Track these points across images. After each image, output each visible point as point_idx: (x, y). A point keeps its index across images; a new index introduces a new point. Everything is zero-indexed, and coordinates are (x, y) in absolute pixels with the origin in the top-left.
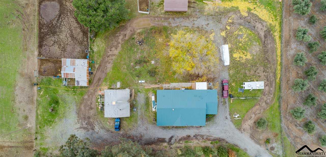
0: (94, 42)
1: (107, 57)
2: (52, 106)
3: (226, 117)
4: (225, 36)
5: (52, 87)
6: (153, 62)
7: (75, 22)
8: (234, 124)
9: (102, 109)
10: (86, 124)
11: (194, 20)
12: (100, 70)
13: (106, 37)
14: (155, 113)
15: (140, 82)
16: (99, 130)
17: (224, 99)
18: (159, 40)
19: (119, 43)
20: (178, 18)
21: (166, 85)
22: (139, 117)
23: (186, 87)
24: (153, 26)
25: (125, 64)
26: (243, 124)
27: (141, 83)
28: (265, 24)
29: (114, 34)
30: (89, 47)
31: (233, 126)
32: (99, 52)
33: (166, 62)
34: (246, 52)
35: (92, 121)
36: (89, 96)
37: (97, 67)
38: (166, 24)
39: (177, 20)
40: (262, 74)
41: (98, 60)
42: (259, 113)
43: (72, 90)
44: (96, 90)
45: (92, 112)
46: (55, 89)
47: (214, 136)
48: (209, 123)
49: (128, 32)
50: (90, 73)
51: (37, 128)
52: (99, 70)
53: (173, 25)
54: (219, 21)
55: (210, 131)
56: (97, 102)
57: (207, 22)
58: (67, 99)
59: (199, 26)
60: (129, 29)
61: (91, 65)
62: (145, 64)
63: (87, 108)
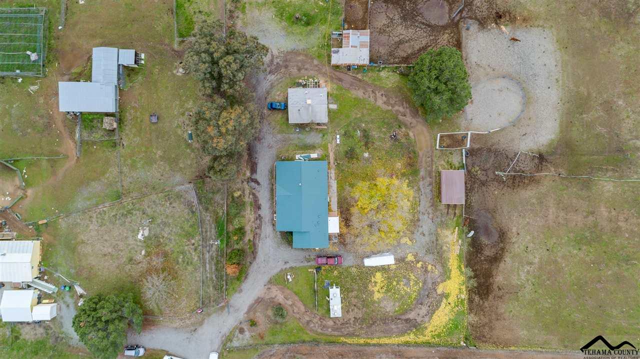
0: (393, 71)
1: (372, 90)
2: (304, 18)
3: (288, 262)
4: (407, 260)
5: (329, 17)
6: (366, 155)
7: (421, 46)
8: (277, 274)
9: (299, 85)
10: (277, 63)
11: (429, 214)
12: (354, 81)
13: (400, 89)
14: (292, 159)
15: (338, 136)
16: (269, 80)
17: (314, 259)
18: (400, 164)
19: (393, 107)
20: (431, 191)
21: (334, 174)
22: (287, 136)
23: (331, 203)
24: (419, 155)
25: (363, 115)
26: (277, 287)
27: (336, 139)
28: (426, 319)
29: (406, 100)
30: (387, 66)
31: (276, 271)
32: (380, 79)
33: (367, 174)
34: (384, 291)
35: (281, 70)
36: (316, 66)
37: (357, 76)
38: (422, 173)
39: (428, 190)
40: (351, 316)
41: (367, 78)
42: (293, 311)
43: (326, 44)
44: (325, 75)
45: (294, 71)
46: (326, 20)
47: (260, 245)
48: (279, 236)
49: (409, 119)
50: (349, 68)
52: (354, 79)
53: (421, 183)
54: (428, 251)
55: (268, 238)
56: (309, 77)
57: (426, 233)
58: (312, 36)
59: (420, 222)
60: (414, 121)
61: (360, 68)
62: (363, 143)
63: (300, 64)
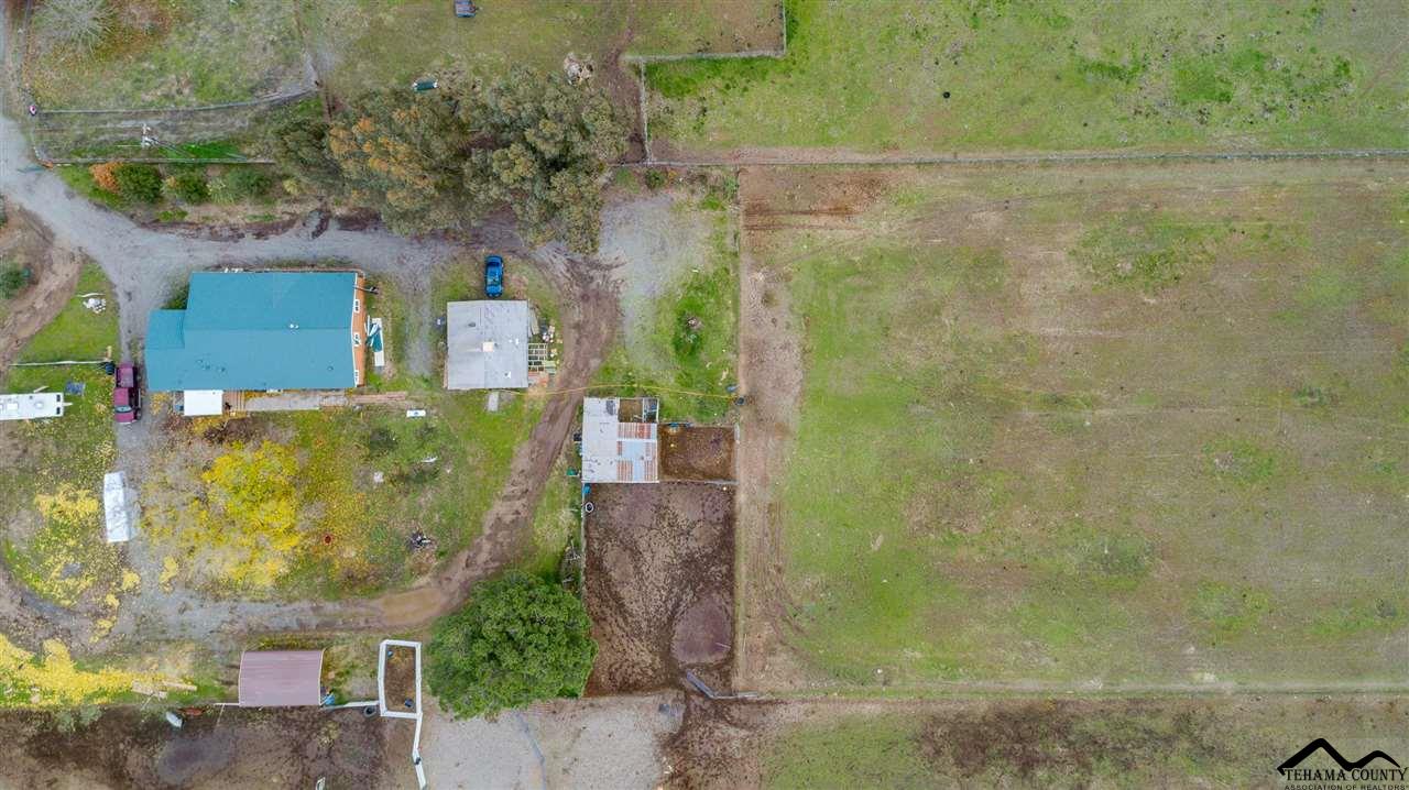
0: (570, 538)
1: (530, 489)
2: (693, 336)
3: (130, 300)
4: (125, 570)
5: (693, 393)
6: (378, 477)
7: (626, 602)
8: (103, 277)
9: (544, 325)
10: (592, 279)
11: (232, 622)
12: (551, 449)
13: (530, 555)
14: (373, 310)
15: (422, 413)
16: (555, 260)
17: (134, 359)
18: (353, 554)
19: (489, 538)
20: (286, 629)
21: (334, 403)
22: (427, 298)
23: (265, 397)
24: (373, 598)
25: (473, 469)
26: (73, 277)
27: (417, 408)
30: (582, 523)
31: (111, 272)
32: (555, 507)
33: (332, 480)
34: (55, 517)
35: (575, 287)
36: (586, 364)
37: (561, 456)
38: (330, 607)
39: (289, 620)
41: (558, 479)
42: (20, 312)
43: (635, 386)
44: (565, 384)
45: (576, 315)
46: (688, 385)
47: (172, 237)
49: (459, 574)
51: (736, 268)
52: (556, 448)
53: (305, 604)
54: (142, 622)
55: (187, 254)
56: (561, 348)
57: (185, 617)
58: (651, 355)
59: (212, 603)
60: (454, 586)
61: (576, 460)
62: (406, 470)
63: (590, 328)
